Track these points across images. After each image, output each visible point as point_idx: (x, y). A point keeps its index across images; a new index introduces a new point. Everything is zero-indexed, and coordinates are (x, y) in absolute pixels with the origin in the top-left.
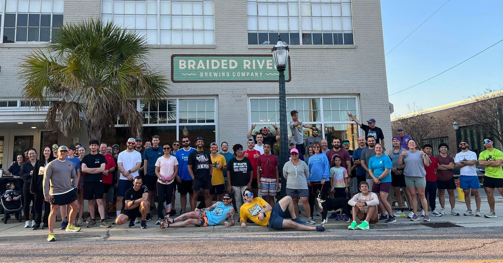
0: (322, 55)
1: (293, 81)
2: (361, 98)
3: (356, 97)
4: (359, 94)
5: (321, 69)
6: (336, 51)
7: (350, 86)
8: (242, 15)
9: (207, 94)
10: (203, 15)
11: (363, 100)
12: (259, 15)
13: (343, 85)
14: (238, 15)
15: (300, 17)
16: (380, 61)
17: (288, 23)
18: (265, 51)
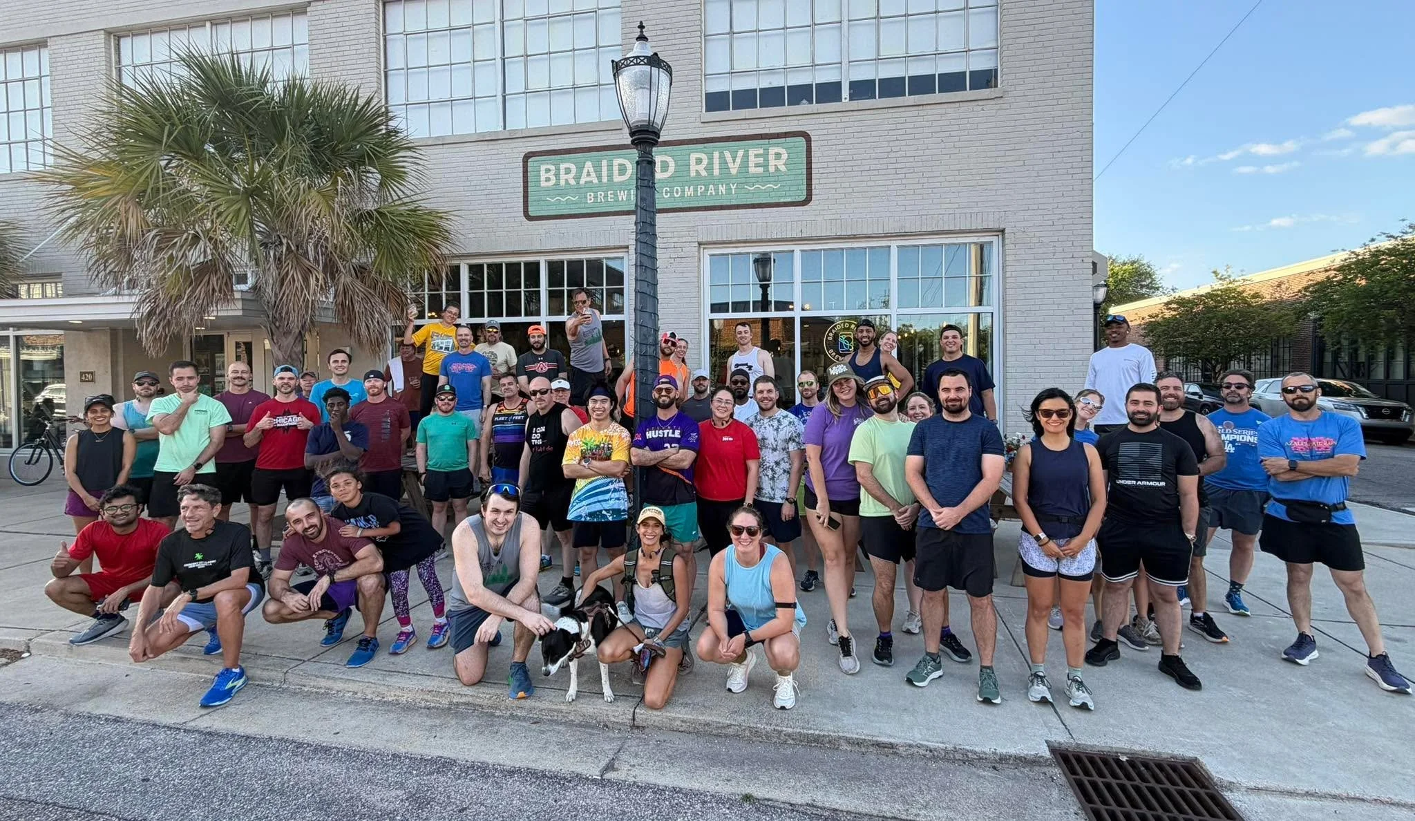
0: (899, 126)
1: (817, 202)
2: (1007, 241)
3: (994, 239)
4: (1003, 231)
5: (894, 166)
6: (943, 111)
7: (976, 210)
8: (688, 35)
9: (603, 244)
10: (598, 47)
11: (1012, 246)
12: (735, 30)
13: (956, 206)
14: (677, 36)
15: (845, 23)
16: (1075, 130)
17: (813, 42)
18: (744, 127)
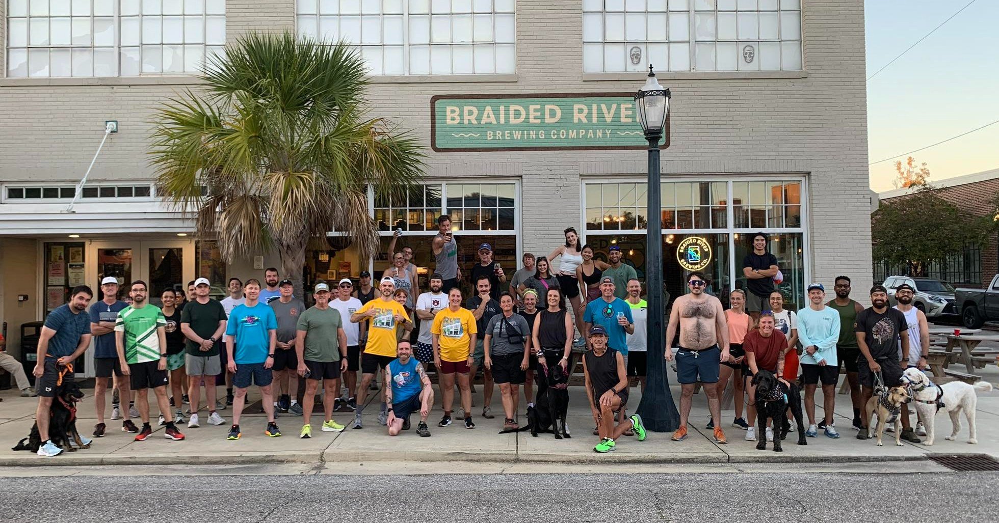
0: (735, 93)
1: (674, 147)
2: (813, 181)
3: (803, 179)
4: (809, 173)
5: (731, 122)
6: (766, 84)
7: (792, 157)
8: (572, 11)
9: (501, 174)
10: (493, 13)
11: (816, 185)
12: (608, 9)
13: (777, 154)
14: (564, 11)
15: (692, 13)
16: (856, 104)
17: (668, 25)
18: (618, 86)
